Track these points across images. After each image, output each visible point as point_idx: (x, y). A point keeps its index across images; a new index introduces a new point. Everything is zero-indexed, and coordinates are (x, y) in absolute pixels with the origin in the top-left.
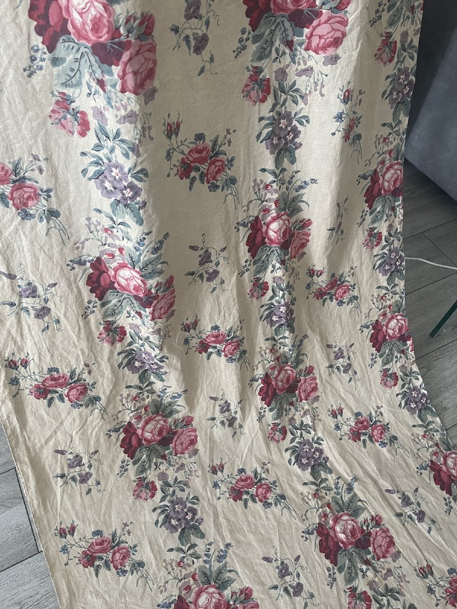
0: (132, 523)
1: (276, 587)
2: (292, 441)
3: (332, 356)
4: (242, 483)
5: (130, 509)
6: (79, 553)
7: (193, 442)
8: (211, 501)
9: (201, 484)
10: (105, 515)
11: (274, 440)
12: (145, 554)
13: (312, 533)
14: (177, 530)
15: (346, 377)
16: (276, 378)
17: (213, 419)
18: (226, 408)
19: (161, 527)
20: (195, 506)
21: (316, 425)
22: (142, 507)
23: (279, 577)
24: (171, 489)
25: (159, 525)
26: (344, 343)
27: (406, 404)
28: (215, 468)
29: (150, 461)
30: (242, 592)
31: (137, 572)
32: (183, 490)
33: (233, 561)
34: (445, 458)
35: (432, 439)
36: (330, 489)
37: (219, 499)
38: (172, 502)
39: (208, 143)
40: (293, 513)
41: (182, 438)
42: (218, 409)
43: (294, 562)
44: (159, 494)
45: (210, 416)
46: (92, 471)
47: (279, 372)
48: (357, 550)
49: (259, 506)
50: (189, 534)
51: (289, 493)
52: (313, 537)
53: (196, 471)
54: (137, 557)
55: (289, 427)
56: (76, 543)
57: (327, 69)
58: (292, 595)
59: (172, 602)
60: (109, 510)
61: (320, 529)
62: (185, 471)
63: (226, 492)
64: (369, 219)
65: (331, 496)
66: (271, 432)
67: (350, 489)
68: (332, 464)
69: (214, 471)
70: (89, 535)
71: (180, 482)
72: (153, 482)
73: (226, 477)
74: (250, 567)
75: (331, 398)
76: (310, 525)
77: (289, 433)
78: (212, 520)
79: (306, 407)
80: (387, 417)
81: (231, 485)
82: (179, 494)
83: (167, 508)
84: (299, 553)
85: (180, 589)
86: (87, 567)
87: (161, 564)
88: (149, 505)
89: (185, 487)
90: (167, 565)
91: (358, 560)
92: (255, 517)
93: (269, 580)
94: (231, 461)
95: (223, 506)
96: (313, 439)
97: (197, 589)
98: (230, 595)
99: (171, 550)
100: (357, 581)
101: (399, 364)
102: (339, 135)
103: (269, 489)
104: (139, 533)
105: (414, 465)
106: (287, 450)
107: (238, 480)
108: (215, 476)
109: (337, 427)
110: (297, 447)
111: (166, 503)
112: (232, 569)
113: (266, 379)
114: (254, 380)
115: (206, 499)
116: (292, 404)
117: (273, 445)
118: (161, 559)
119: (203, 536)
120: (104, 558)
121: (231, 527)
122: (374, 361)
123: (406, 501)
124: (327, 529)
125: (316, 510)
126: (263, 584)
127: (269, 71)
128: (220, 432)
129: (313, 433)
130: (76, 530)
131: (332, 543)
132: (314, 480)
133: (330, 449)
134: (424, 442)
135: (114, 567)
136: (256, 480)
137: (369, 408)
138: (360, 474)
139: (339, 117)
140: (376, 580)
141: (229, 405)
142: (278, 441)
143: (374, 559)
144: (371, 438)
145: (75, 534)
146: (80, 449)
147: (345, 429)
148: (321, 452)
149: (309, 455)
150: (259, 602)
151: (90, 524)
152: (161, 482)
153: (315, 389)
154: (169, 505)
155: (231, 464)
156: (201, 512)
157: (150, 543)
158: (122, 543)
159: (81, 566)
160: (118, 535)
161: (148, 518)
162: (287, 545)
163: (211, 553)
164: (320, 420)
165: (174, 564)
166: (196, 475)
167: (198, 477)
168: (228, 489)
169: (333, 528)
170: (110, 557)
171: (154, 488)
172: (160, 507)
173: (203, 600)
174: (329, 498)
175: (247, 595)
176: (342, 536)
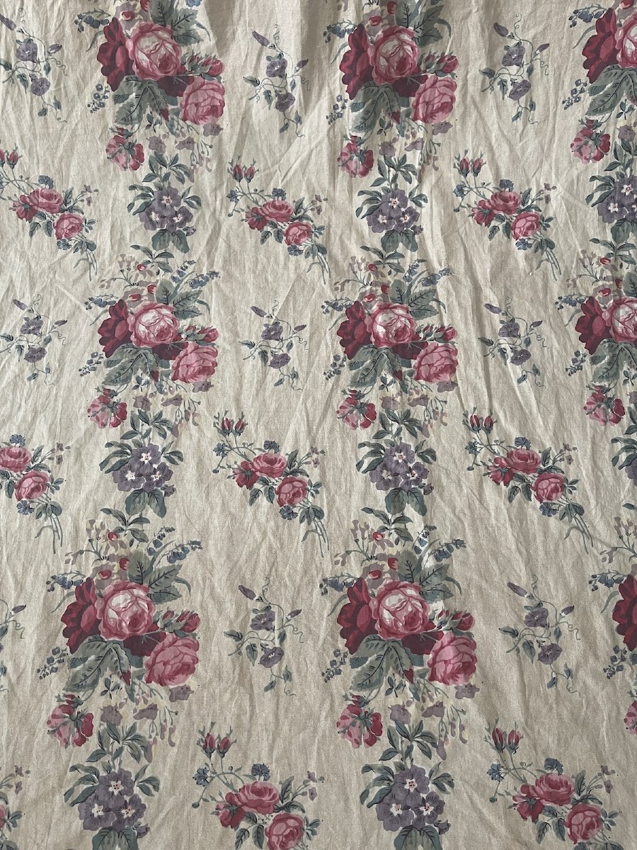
0: (97, 191)
1: (251, 345)
2: (378, 183)
3: (500, 53)
4: (272, 210)
5: (99, 169)
6: (15, 195)
7: (216, 111)
8: (217, 213)
9: (211, 183)
10: (61, 159)
11: (348, 168)
12: (101, 237)
13: (340, 309)
14: (154, 228)
15: (511, 107)
16: (377, 45)
17: (255, 82)
18: (277, 69)
19: (134, 214)
20: (192, 210)
21: (426, 173)
22: (117, 175)
23: (262, 336)
24: (165, 170)
25: (133, 211)
26: (529, 35)
27: (601, 200)
28: (240, 170)
29: (142, 110)
30: (203, 330)
31: (82, 253)
32: (182, 181)
33: (210, 293)
34: (618, 304)
35: (614, 268)
36: (399, 269)
37: (230, 215)
38: (160, 188)
40: (326, 275)
41: (201, 97)
42: (264, 63)
43: (293, 329)
44: (144, 170)
45: (249, 73)
46: (50, 78)
47: (387, 35)
48: (392, 355)
49: (282, 247)
50: (169, 240)
51: (336, 249)
52: (337, 314)
53: (209, 160)
54: (90, 237)
55: (378, 157)
56: (15, 180)
58: (269, 363)
59: (109, 303)
60: (68, 157)
61: (354, 310)
62: (193, 154)
63: (243, 210)
65: (396, 278)
66: (345, 151)
67: (431, 280)
68: (423, 240)
69: (237, 174)
70: (34, 179)
71: (180, 166)
72: (140, 147)
73: (252, 191)
74: (230, 309)
75: (469, 138)
76: (342, 299)
77: (375, 167)
78: (207, 236)
79: (420, 135)
80: (556, 208)
81: (254, 205)
82: (174, 183)
83: (151, 194)
84: (306, 321)
85: (127, 293)
86: (22, 219)
87: (117, 257)
88: (126, 177)
89: (185, 176)
90: (124, 263)
91: (386, 366)
92: (268, 259)
93: (247, 334)
94: (267, 171)
95: (231, 227)
96: (411, 194)
97: (148, 302)
98: (186, 327)
99: (137, 247)
100: (370, 388)
101: (621, 122)
103: (308, 233)
104: (103, 208)
105: (556, 289)
106: (362, 193)
107: (268, 204)
108: (237, 184)
109: (460, 191)
110: (381, 196)
111: (151, 185)
112: (205, 301)
113: (358, 36)
114: (334, 30)
115: (212, 209)
116: (396, 116)
117: (342, 174)
118: (119, 251)
119: (186, 249)
120: (48, 218)
121: (230, 255)
122: (575, 97)
123: (510, 329)
124: (363, 313)
125: (361, 285)
126: (236, 334)
128: (262, 112)
129: (415, 183)
130: (19, 162)
131: (361, 333)
132: (380, 249)
133: (430, 219)
134: (597, 269)
135: (56, 234)
136: (295, 216)
137: (529, 182)
138: (460, 267)
140: (398, 399)
141: (284, 65)
142: (353, 174)
143: (411, 374)
144: (509, 229)
145: (16, 167)
147: (473, 198)
148: (415, 216)
149: (394, 215)
150: (220, 351)
151: (38, 163)
152: (152, 152)
153: (447, 107)
154: (154, 190)
155: (267, 175)
156: (198, 220)
157: (112, 227)
158: (77, 210)
159: (14, 214)
160: (74, 197)
161: (120, 194)
162: (294, 307)
163: (186, 272)
164: (436, 169)
165: (133, 264)
166: (207, 167)
167: (210, 171)
168: (248, 207)
169: (374, 317)
170: (56, 220)
171: (139, 157)
172: (142, 188)
173: (149, 317)
174: (390, 279)
175: (208, 336)
176: (380, 330)
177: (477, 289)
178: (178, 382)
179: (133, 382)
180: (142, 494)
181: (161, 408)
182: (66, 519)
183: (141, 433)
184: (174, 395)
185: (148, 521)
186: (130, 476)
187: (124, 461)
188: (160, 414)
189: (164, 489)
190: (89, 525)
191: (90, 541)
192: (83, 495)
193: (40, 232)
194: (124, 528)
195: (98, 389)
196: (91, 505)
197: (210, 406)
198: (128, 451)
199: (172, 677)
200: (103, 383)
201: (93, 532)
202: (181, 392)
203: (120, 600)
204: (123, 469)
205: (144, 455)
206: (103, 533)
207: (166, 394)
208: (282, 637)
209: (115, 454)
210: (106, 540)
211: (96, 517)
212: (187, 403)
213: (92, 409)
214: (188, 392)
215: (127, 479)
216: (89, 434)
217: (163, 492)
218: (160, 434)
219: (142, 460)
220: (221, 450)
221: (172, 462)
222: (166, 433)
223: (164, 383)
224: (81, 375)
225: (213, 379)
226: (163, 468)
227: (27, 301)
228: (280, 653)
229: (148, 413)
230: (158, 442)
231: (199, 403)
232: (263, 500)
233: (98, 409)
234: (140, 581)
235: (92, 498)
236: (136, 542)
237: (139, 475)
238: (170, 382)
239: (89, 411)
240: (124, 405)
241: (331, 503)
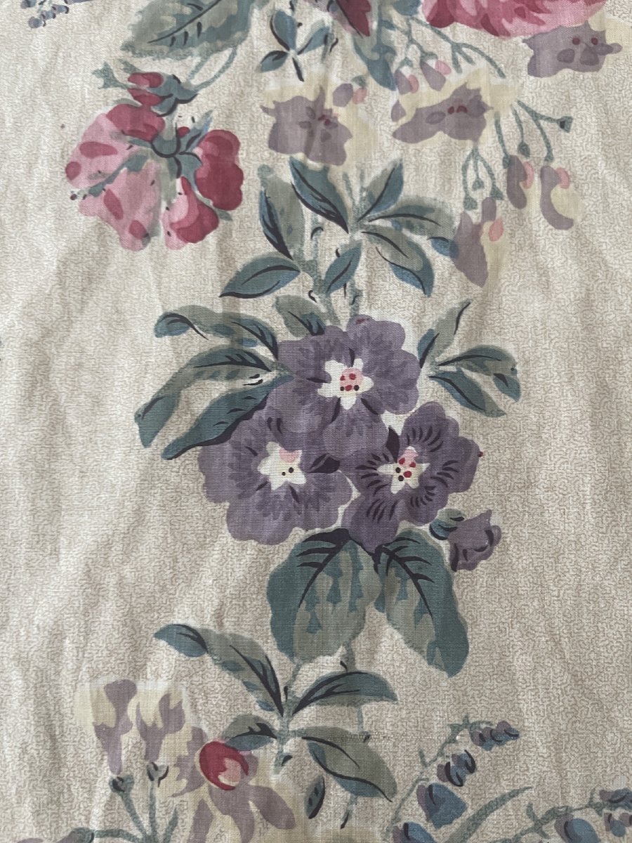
178: (460, 32)
179: (260, 38)
180: (344, 556)
181: (394, 151)
183: (311, 267)
184: (445, 94)
185: (381, 690)
186: (282, 469)
187: (246, 395)
188: (393, 179)
189: (444, 531)
190: (109, 711)
191: (119, 786)
192: (70, 562)
194: (275, 722)
195: (107, 76)
196: (109, 614)
198: (262, 351)
200: (128, 47)
201: (129, 740)
202: (476, 75)
204: (244, 433)
205: (334, 368)
206: (174, 746)
207: (411, 86)
209: (206, 365)
210: (194, 785)
211: (138, 668)
212: (508, 124)
213: (89, 166)
214: (508, 74)
215: (265, 484)
216: (80, 276)
217: (445, 546)
218: (401, 271)
219: (329, 390)
221: (474, 400)
222: (427, 268)
223: (396, 38)
224: (35, 23)
226: (431, 431)
229: (336, 172)
230: (398, 306)
231: (564, 124)
233: (111, 163)
235: (111, 580)
236: (337, 795)
237: (322, 465)
238: (424, 34)
239: (72, 171)
240: (225, 143)
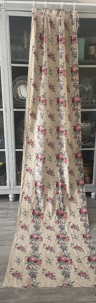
0: (30, 225)
2: (60, 224)
3: (71, 212)
5: (30, 223)
7: (43, 218)
9: (42, 224)
10: (26, 222)
12: (30, 229)
13: (56, 235)
14: (36, 229)
15: (73, 217)
16: (59, 211)
17: (47, 215)
18: (49, 214)
20: (40, 227)
23: (48, 237)
25: (33, 227)
26: (74, 211)
27: (84, 226)
29: (35, 217)
31: (28, 231)
33: (42, 234)
34: (87, 235)
35: (86, 232)
36: (63, 232)
39: (51, 170)
40: (55, 232)
41: (41, 216)
42: (48, 213)
43: (51, 237)
44: (35, 223)
45: (47, 214)
46: (27, 214)
47: (60, 211)
49: (50, 230)
51: (56, 230)
53: (42, 222)
54: (28, 229)
55: (60, 222)
56: (21, 224)
57: (65, 165)
58: (49, 239)
59: (31, 235)
61: (58, 235)
62: (40, 222)
64: (78, 188)
66: (56, 221)
67: (66, 233)
69: (45, 224)
70: (23, 224)
72: (35, 221)
74: (44, 235)
75: (69, 219)
78: (41, 229)
79: (64, 220)
80: (79, 226)
82: (38, 224)
84: (53, 236)
85: (33, 234)
88: (33, 224)
90: (32, 232)
91: (62, 240)
92: (48, 231)
93: (46, 237)
95: (44, 229)
98: (39, 237)
99: (34, 230)
100: (60, 241)
101: (84, 218)
102: (68, 172)
104: (30, 227)
105: (80, 233)
106: (58, 225)
107: (48, 226)
109: (69, 225)
110: (60, 226)
111: (36, 225)
113: (57, 210)
114: (55, 210)
115: (42, 227)
116: (61, 218)
117: (56, 224)
119: (39, 230)
121: (44, 231)
122: (79, 216)
123: (75, 236)
125: (59, 233)
127: (59, 164)
128: (48, 218)
129: (64, 224)
130: (22, 222)
131: (59, 237)
132: (61, 230)
133: (66, 228)
134: (84, 232)
135: (25, 229)
136: (51, 228)
137: (76, 224)
138: (69, 232)
139: (68, 170)
140: (63, 242)
141: (50, 213)
143: (64, 240)
144: (74, 228)
146: (27, 210)
147: (70, 226)
148: (64, 227)
149: (62, 227)
151: (24, 222)
153: (67, 217)
155: (48, 224)
159: (20, 227)
160: (27, 226)
162: (51, 235)
163: (39, 232)
164: (66, 223)
168: (46, 227)
173: (35, 236)
174: (62, 233)
175: (42, 237)
176: (61, 237)
177: (71, 234)
179: (34, 241)
181: (37, 243)
182: (27, 252)
183: (35, 245)
185: (36, 252)
186: (34, 249)
191: (30, 254)
193: (23, 229)
194: (33, 253)
195: (30, 242)
197: (42, 243)
199: (39, 264)
203: (33, 258)
208: (51, 261)
211: (30, 252)
214: (40, 242)
216: (29, 245)
220: (44, 246)
223: (37, 241)
224: (28, 241)
225: (42, 241)
226: (37, 248)
227: (22, 235)
228: (51, 262)
229: (35, 243)
230: (37, 246)
232: (49, 251)
234: (35, 257)
235: (29, 250)
236: (35, 254)
240: (33, 243)
241: (56, 250)
